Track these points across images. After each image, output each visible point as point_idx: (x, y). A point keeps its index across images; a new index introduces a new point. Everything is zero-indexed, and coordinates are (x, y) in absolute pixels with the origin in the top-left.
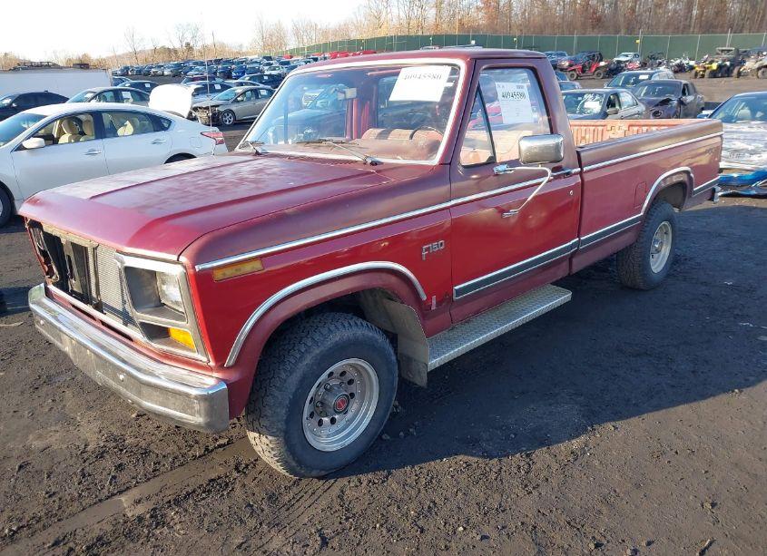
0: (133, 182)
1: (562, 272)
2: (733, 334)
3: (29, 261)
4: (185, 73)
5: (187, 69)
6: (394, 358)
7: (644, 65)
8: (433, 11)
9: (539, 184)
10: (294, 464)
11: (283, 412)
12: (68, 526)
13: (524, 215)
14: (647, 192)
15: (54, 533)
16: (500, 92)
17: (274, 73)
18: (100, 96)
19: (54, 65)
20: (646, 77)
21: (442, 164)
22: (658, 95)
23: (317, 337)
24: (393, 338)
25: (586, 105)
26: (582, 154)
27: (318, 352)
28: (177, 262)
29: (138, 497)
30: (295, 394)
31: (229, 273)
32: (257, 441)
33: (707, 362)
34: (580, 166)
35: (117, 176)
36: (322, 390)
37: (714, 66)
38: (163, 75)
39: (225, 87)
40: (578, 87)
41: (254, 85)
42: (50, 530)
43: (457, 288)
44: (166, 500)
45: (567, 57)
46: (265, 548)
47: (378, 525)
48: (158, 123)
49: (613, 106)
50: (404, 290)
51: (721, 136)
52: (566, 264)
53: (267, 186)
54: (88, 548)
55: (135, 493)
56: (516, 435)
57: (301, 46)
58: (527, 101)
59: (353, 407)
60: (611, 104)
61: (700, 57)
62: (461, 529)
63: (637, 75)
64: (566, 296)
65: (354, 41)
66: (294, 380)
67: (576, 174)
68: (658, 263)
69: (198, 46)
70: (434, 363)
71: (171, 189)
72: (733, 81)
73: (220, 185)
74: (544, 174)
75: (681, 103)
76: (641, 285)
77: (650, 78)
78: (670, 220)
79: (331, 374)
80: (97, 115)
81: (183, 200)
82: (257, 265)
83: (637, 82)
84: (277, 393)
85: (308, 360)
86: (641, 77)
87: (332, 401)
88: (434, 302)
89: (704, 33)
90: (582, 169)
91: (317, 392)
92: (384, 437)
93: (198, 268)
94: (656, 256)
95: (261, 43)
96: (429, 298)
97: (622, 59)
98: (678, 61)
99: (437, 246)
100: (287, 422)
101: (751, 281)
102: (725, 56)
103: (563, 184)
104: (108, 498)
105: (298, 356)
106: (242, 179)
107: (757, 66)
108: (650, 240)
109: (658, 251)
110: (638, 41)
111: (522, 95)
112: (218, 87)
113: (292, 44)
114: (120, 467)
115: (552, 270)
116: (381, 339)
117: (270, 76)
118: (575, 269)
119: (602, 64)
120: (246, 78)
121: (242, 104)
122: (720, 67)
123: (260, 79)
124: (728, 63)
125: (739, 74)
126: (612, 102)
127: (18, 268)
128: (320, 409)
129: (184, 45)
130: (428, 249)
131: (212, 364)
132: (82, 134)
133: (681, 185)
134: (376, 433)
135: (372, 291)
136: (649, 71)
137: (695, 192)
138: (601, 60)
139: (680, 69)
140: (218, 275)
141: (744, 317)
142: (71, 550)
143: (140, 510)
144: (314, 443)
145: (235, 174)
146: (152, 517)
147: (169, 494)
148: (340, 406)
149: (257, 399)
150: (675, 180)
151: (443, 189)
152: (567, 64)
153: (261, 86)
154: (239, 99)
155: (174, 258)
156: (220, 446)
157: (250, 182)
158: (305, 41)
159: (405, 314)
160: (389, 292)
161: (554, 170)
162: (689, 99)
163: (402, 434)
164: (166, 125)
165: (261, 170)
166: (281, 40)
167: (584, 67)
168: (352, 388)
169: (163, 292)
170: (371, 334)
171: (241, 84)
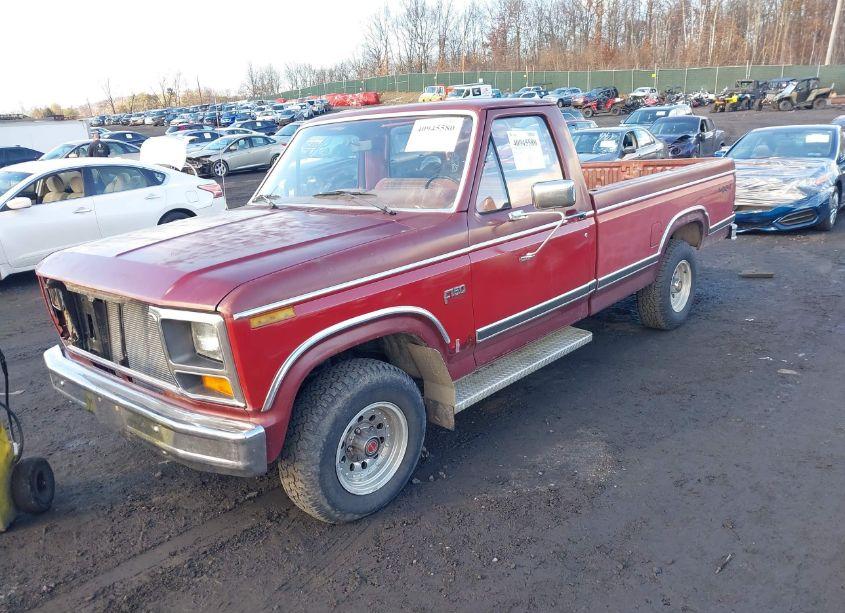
0: (153, 239)
1: (582, 313)
2: (754, 368)
3: (21, 328)
4: (169, 122)
5: (170, 117)
6: (421, 401)
7: (661, 101)
8: (437, 49)
9: (554, 228)
10: (328, 507)
11: (317, 455)
12: (105, 580)
13: (541, 258)
14: (662, 232)
15: (92, 587)
16: (512, 139)
17: (268, 118)
18: (77, 150)
19: (25, 117)
20: (663, 113)
21: (459, 211)
22: (677, 132)
23: (347, 381)
24: (419, 381)
25: (603, 144)
26: (595, 197)
27: (348, 395)
28: (216, 312)
29: (173, 550)
30: (328, 438)
31: (264, 320)
32: (292, 485)
33: (728, 396)
34: (594, 208)
35: (134, 234)
36: (353, 435)
37: (735, 99)
38: (143, 123)
39: (215, 136)
40: (593, 126)
41: (247, 132)
42: (87, 585)
43: (479, 330)
44: (201, 551)
45: (581, 94)
46: (306, 587)
47: (415, 561)
48: (152, 178)
49: (630, 144)
50: (428, 334)
51: (733, 174)
52: (584, 306)
53: (293, 238)
54: (129, 599)
55: (169, 547)
56: (543, 472)
57: (295, 88)
58: (538, 148)
59: (385, 450)
60: (627, 142)
61: (719, 90)
62: (495, 559)
63: (655, 111)
64: (586, 337)
65: (353, 82)
66: (326, 424)
67: (589, 217)
68: (679, 302)
69: (181, 92)
70: (462, 404)
71: (196, 244)
72: (754, 114)
73: (245, 239)
74: (558, 218)
75: (700, 139)
76: (663, 325)
77: (667, 114)
78: (689, 259)
79: (361, 418)
80: (86, 171)
81: (212, 254)
82: (290, 313)
83: (655, 118)
84: (311, 437)
85: (340, 403)
86: (658, 114)
87: (364, 444)
88: (458, 345)
89: (722, 65)
90: (596, 212)
91: (347, 436)
92: (414, 481)
93: (236, 317)
94: (677, 295)
95: (251, 87)
96: (453, 341)
97: (639, 94)
98: (697, 95)
99: (458, 290)
100: (321, 465)
101: (772, 317)
102: (745, 87)
103: (576, 227)
104: (141, 553)
105: (330, 400)
106: (266, 233)
107: (778, 97)
108: (669, 280)
109: (678, 290)
110: (654, 75)
111: (533, 142)
112: (208, 136)
113: (285, 86)
114: (150, 524)
115: (571, 312)
116: (408, 382)
117: (263, 122)
118: (595, 310)
119: (618, 100)
120: (236, 125)
121: (234, 153)
122: (740, 100)
123: (253, 125)
124: (748, 96)
125: (760, 106)
126: (628, 141)
127: (10, 335)
128: (352, 454)
129: (166, 90)
130: (449, 293)
131: (250, 409)
132: (69, 191)
133: (697, 223)
134: (407, 477)
135: (396, 335)
136: (666, 107)
137: (711, 231)
138: (617, 96)
139: (698, 104)
140: (255, 323)
141: (765, 352)
142: (111, 601)
143: (176, 561)
144: (347, 486)
145: (257, 228)
146: (189, 567)
147: (204, 546)
148: (371, 450)
149: (291, 444)
150: (691, 218)
151: (461, 236)
152: (582, 101)
153: (255, 133)
154: (232, 148)
155: (212, 308)
156: (250, 499)
157: (276, 234)
158: (299, 83)
159: (431, 357)
160: (414, 336)
161: (568, 213)
162: (709, 135)
163: (432, 477)
164: (159, 178)
165: (283, 223)
166: (272, 83)
167: (599, 103)
168: (381, 433)
169: (198, 342)
170: (398, 378)
171: (233, 132)
